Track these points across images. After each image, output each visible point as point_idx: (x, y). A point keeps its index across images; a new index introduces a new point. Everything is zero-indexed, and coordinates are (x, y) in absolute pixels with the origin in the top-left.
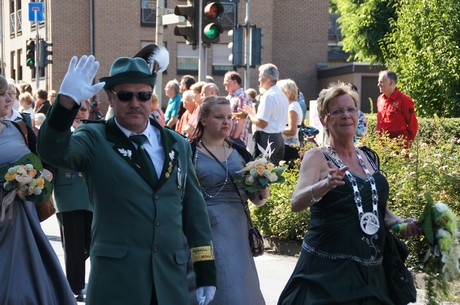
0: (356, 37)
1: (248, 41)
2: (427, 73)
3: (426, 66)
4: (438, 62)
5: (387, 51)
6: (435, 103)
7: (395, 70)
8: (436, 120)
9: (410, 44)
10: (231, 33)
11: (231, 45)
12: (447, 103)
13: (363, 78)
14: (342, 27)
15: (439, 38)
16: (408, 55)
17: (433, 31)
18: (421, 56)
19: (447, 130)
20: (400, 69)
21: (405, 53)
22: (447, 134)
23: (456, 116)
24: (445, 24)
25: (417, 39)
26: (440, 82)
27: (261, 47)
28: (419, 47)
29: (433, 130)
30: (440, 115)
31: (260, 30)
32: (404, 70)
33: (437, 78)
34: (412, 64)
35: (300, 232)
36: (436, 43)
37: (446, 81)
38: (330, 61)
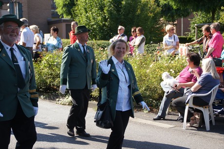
0: (62, 8)
1: (16, 9)
2: (90, 23)
3: (90, 20)
4: (94, 19)
5: (74, 13)
6: (94, 35)
7: (78, 22)
8: (94, 41)
9: (83, 11)
10: (8, 5)
11: (9, 10)
12: (98, 35)
13: (66, 25)
14: (56, 4)
15: (94, 9)
16: (83, 15)
17: (92, 6)
18: (88, 16)
19: (99, 45)
20: (80, 21)
21: (81, 15)
22: (98, 47)
23: (102, 40)
24: (96, 3)
25: (85, 9)
26: (95, 26)
27: (22, 11)
28: (87, 12)
29: (93, 45)
30: (95, 40)
31: (21, 4)
32: (81, 22)
33: (94, 25)
34: (85, 19)
35: (41, 88)
36: (93, 11)
37: (97, 26)
38: (53, 17)
